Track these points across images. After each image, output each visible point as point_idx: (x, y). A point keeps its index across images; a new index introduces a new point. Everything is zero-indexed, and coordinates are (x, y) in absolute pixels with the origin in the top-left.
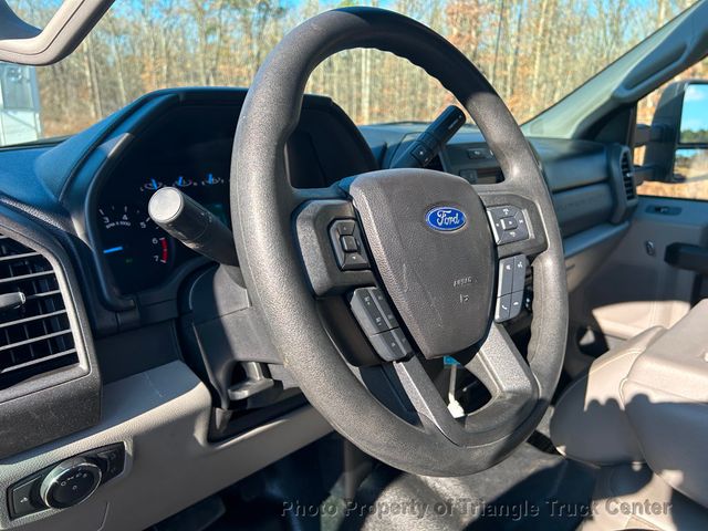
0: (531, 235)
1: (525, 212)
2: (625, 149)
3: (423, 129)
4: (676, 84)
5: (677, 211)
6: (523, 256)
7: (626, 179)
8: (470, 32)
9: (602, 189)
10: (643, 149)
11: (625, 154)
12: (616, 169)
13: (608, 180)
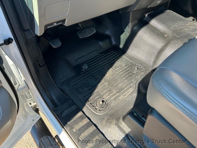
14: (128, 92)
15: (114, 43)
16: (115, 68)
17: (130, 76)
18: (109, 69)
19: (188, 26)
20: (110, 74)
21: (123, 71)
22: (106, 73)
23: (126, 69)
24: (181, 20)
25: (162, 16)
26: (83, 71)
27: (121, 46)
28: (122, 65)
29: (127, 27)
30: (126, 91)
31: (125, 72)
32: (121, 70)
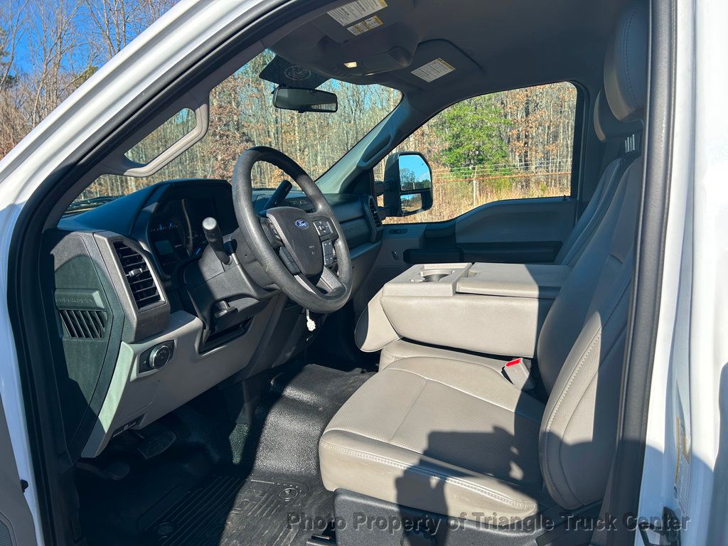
0: (332, 232)
1: (327, 223)
2: (371, 197)
3: (273, 192)
4: (393, 155)
5: (405, 231)
6: (330, 240)
7: (374, 215)
8: (230, 103)
9: (361, 222)
10: (382, 197)
11: (371, 200)
12: (367, 209)
13: (364, 216)
14: (289, 539)
15: (216, 457)
16: (242, 506)
17: (279, 510)
18: (227, 514)
19: (352, 383)
20: (233, 522)
21: (260, 507)
22: (224, 523)
23: (266, 499)
24: (337, 376)
25: (302, 376)
26: (164, 540)
27: (237, 459)
28: (253, 497)
29: (241, 414)
30: (282, 538)
31: (267, 507)
32: (257, 506)
